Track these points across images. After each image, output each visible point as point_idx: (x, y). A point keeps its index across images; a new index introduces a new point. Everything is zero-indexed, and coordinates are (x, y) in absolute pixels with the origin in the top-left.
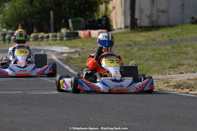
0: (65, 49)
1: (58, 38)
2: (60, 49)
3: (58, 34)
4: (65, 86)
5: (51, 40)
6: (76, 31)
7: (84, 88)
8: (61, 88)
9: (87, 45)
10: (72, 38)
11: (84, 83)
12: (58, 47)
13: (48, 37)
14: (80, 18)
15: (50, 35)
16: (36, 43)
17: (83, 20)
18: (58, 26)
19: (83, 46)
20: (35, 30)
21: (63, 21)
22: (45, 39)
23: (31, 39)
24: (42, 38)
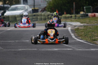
0: (78, 24)
1: (77, 18)
2: (75, 24)
3: (77, 15)
5: (73, 18)
6: (87, 14)
9: (91, 21)
10: (84, 17)
12: (75, 22)
13: (71, 17)
14: (90, 6)
15: (73, 15)
16: (65, 20)
17: (92, 7)
18: (79, 10)
19: (89, 22)
20: (65, 13)
21: (82, 8)
22: (70, 18)
23: (62, 18)
24: (68, 17)
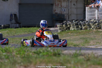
4: (26, 44)
7: (37, 44)
8: (24, 45)
11: (37, 42)
